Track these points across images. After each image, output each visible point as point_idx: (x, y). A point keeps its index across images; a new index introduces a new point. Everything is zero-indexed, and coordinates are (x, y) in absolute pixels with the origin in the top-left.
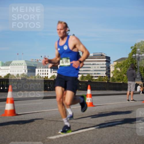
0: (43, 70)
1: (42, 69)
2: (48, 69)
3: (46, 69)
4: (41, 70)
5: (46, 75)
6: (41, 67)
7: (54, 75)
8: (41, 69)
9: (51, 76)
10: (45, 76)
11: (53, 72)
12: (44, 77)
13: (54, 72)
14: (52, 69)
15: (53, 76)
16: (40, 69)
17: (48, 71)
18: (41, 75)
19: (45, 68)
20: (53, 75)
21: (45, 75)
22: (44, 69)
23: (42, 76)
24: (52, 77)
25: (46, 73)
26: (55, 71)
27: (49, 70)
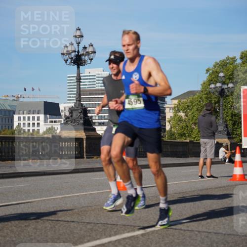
0: (29, 118)
1: (27, 116)
2: (38, 115)
3: (36, 116)
4: (24, 118)
5: (36, 128)
6: (25, 112)
7: (52, 127)
8: (24, 116)
9: (45, 130)
10: (33, 130)
11: (49, 120)
12: (31, 131)
13: (52, 122)
14: (48, 116)
15: (49, 128)
16: (22, 116)
17: (38, 119)
18: (24, 128)
19: (33, 114)
20: (50, 126)
21: (33, 128)
22: (31, 116)
23: (26, 128)
24: (47, 130)
25: (36, 122)
26: (53, 120)
27: (42, 116)
